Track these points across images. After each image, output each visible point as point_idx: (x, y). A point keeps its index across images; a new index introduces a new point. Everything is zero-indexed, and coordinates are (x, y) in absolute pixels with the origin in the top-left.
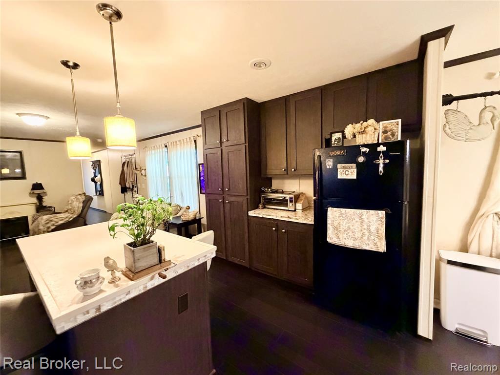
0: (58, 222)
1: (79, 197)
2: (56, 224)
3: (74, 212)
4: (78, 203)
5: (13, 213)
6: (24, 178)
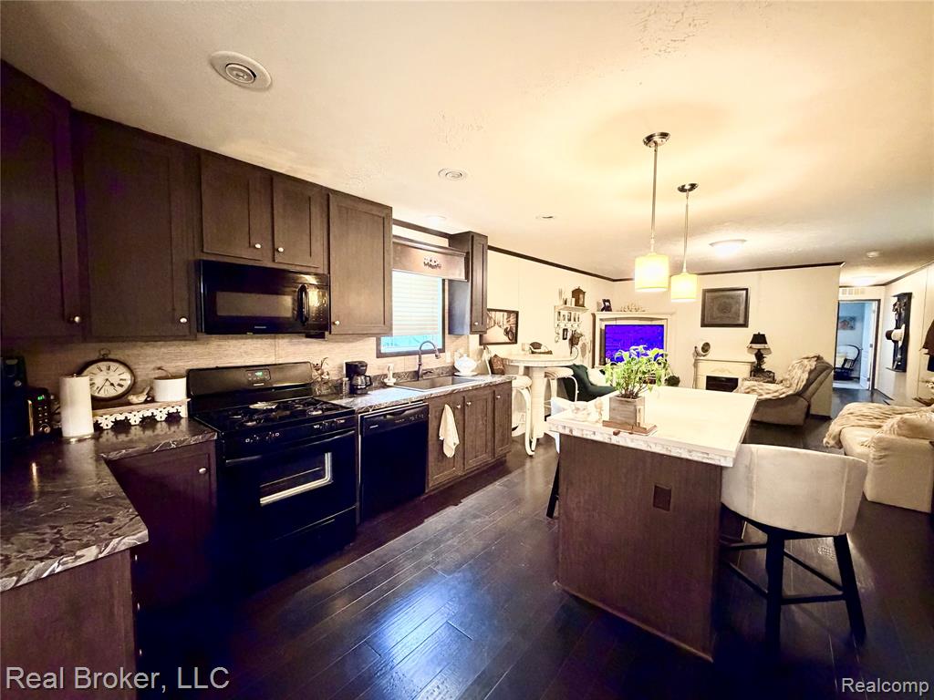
3: (791, 384)
4: (800, 372)
5: (723, 371)
6: (745, 325)
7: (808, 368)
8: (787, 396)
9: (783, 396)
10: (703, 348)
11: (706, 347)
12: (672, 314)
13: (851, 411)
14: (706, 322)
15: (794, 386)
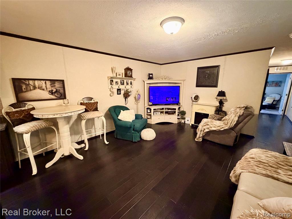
0: (211, 128)
1: (238, 109)
2: (210, 129)
3: (228, 123)
4: (233, 116)
5: (203, 110)
6: (216, 86)
7: (238, 115)
8: (224, 130)
9: (222, 129)
10: (195, 98)
11: (197, 98)
12: (184, 81)
13: (253, 156)
14: (198, 85)
15: (229, 124)
